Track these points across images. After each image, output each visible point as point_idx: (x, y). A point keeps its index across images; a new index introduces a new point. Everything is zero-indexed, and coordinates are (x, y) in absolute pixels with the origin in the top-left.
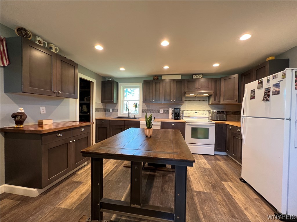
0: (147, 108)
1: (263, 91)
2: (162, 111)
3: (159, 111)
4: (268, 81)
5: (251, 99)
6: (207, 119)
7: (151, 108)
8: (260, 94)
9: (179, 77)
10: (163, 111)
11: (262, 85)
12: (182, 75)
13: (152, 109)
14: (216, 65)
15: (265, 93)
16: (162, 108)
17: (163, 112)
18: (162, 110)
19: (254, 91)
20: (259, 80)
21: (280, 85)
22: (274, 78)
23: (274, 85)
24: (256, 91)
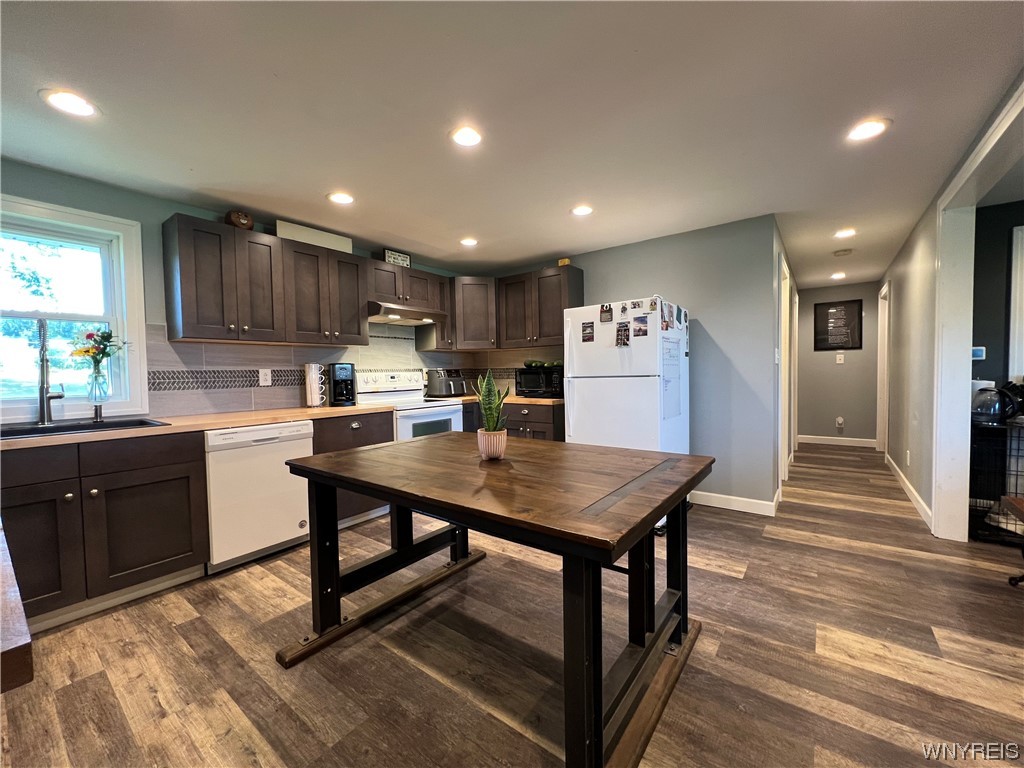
0: (185, 363)
1: (612, 328)
2: (265, 377)
3: (252, 379)
4: (624, 309)
5: (584, 340)
6: (420, 396)
7: (208, 363)
8: (606, 333)
9: (346, 247)
10: (273, 376)
11: (611, 315)
12: (357, 242)
13: (211, 368)
14: (469, 242)
15: (618, 331)
16: (265, 363)
17: (273, 381)
18: (268, 372)
19: (591, 326)
20: (603, 306)
21: (648, 320)
22: (635, 305)
23: (636, 319)
24: (598, 325)
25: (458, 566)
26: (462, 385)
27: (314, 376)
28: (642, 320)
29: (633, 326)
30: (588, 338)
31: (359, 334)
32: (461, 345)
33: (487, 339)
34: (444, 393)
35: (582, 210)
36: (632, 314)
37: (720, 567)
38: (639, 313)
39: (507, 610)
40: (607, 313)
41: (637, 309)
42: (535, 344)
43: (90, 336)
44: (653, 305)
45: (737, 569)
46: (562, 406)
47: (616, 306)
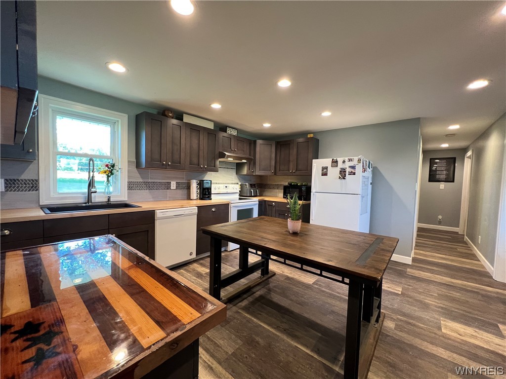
0: (142, 178)
1: (338, 170)
2: (173, 185)
3: (168, 186)
4: (344, 162)
5: (322, 175)
6: (237, 196)
7: (151, 179)
8: (334, 172)
9: (211, 126)
10: (176, 185)
11: (337, 164)
12: (216, 124)
13: (154, 181)
14: (267, 125)
15: (340, 172)
16: (173, 178)
17: (176, 187)
18: (175, 183)
19: (326, 168)
20: (333, 160)
21: (356, 167)
22: (350, 160)
23: (350, 167)
24: (330, 168)
25: (265, 278)
26: (257, 191)
27: (194, 185)
28: (353, 167)
29: (348, 170)
30: (325, 174)
31: (215, 167)
32: (258, 173)
33: (270, 170)
34: (249, 195)
35: (326, 114)
36: (348, 164)
37: (389, 287)
38: (351, 164)
39: (291, 300)
40: (335, 163)
41: (351, 162)
42: (294, 174)
43: (107, 166)
44: (359, 161)
45: (397, 289)
46: (309, 205)
47: (340, 160)
